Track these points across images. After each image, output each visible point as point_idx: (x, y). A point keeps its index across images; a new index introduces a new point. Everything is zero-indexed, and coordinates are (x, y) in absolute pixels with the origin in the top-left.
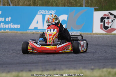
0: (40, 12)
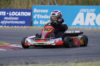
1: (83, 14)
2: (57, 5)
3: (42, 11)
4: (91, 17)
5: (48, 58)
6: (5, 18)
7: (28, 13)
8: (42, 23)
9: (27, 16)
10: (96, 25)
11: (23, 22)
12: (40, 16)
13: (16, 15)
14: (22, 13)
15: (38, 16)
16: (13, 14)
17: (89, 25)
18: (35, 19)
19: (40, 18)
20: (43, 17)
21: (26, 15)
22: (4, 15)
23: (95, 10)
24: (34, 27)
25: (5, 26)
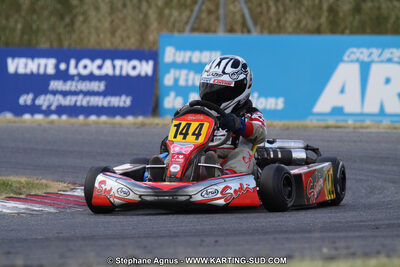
2: (255, 35)
3: (196, 57)
4: (388, 81)
5: (216, 241)
6: (55, 85)
7: (144, 63)
9: (139, 76)
11: (125, 102)
12: (187, 75)
13: (97, 72)
14: (118, 63)
15: (180, 74)
16: (85, 67)
17: (382, 112)
18: (170, 89)
21: (133, 73)
22: (51, 70)
25: (54, 117)
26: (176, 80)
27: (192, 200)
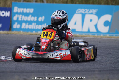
0: (79, 10)
1: (80, 16)
3: (25, 10)
4: (91, 20)
7: (7, 12)
8: (25, 26)
9: (5, 17)
10: (98, 31)
12: (22, 17)
15: (19, 16)
17: (89, 31)
18: (15, 21)
19: (23, 19)
20: (26, 18)
21: (3, 16)
23: (97, 11)
24: (14, 32)
26: (18, 18)
27: (49, 58)
